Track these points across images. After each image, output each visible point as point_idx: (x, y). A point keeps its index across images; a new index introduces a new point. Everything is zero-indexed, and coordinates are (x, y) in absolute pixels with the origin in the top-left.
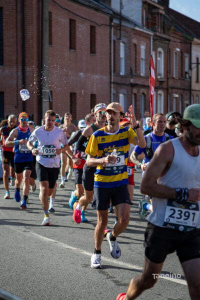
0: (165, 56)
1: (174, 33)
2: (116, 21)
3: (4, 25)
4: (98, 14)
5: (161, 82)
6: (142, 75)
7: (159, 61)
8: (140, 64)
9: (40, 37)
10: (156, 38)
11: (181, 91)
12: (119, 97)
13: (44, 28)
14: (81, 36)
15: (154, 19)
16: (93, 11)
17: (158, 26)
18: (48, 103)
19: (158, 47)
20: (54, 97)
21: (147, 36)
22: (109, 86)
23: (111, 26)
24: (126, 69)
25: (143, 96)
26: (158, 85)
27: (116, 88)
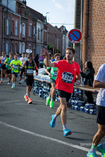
0: (25, 27)
1: (30, 17)
2: (5, 10)
5: (24, 39)
6: (16, 35)
7: (23, 29)
8: (15, 30)
10: (22, 18)
11: (32, 43)
12: (6, 45)
15: (21, 9)
17: (23, 13)
19: (23, 23)
22: (2, 40)
23: (3, 12)
24: (9, 32)
25: (16, 45)
26: (22, 40)
27: (4, 41)
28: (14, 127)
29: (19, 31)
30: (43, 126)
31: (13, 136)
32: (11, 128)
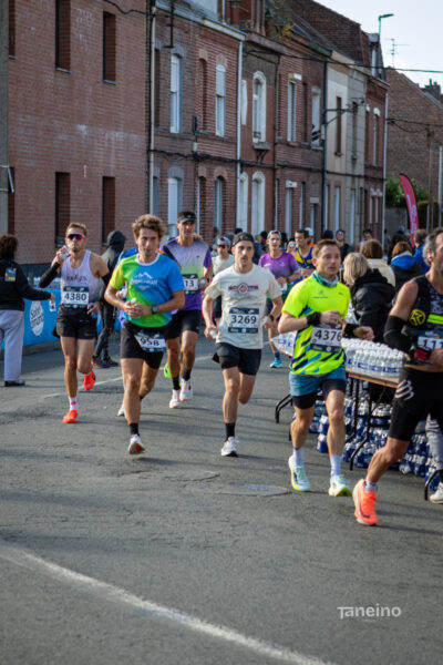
0: (268, 89)
1: (293, 40)
2: (161, 4)
5: (260, 152)
6: (218, 133)
7: (256, 102)
8: (213, 107)
10: (250, 48)
11: (302, 174)
12: (167, 185)
14: (81, 36)
15: (246, 3)
17: (255, 22)
18: (6, 196)
19: (255, 71)
20: (17, 181)
21: (230, 43)
22: (144, 164)
23: (150, 16)
24: (182, 118)
25: (219, 185)
26: (252, 158)
27: (159, 165)
28: (162, 610)
29: (237, 114)
30: (311, 608)
31: (149, 655)
32: (143, 612)
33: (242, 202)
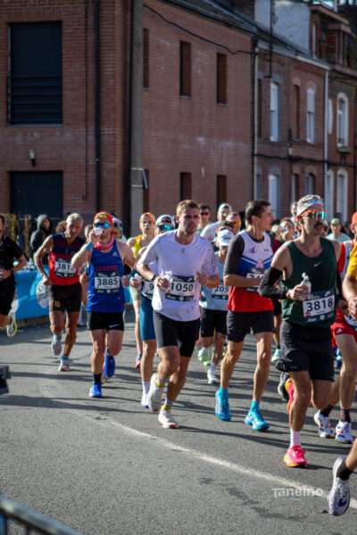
0: (350, 106)
2: (262, 45)
3: (64, 52)
4: (232, 32)
5: (344, 155)
6: (309, 140)
7: (340, 116)
8: (305, 121)
9: (128, 72)
10: (334, 75)
12: (268, 180)
13: (135, 58)
14: (200, 72)
15: (331, 41)
16: (221, 27)
17: (339, 55)
18: (141, 191)
19: (338, 92)
20: (151, 180)
21: (318, 72)
22: (250, 161)
23: (253, 54)
24: (280, 130)
25: (311, 179)
26: (337, 159)
27: (262, 165)
29: (324, 126)
33: (329, 193)
